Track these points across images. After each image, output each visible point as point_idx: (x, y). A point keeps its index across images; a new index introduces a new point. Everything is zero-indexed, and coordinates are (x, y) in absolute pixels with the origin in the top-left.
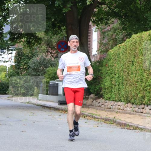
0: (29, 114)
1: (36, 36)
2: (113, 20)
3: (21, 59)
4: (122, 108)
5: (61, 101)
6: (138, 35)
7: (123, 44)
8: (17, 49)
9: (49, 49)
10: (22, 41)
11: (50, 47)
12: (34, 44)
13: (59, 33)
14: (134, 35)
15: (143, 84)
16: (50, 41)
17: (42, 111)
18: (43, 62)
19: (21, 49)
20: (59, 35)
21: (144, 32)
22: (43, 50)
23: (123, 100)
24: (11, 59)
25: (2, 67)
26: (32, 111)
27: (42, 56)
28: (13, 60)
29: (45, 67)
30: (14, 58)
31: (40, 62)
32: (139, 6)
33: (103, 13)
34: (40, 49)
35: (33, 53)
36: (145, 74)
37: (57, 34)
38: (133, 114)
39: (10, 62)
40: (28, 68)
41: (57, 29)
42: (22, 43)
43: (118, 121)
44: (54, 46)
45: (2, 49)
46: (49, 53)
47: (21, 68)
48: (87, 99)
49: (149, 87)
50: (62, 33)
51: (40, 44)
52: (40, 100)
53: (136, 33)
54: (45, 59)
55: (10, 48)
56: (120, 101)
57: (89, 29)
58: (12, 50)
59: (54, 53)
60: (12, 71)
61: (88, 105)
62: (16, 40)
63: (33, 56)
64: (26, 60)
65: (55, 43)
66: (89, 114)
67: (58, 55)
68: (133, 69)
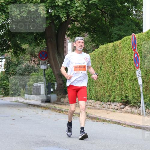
0: (17, 110)
1: (21, 47)
2: (84, 34)
3: (9, 66)
4: (92, 105)
5: (43, 100)
6: (105, 46)
7: (93, 53)
8: (6, 58)
9: (32, 58)
10: (10, 52)
11: (33, 56)
12: (20, 54)
13: (40, 45)
14: (101, 45)
15: (109, 85)
16: (33, 51)
17: (27, 108)
18: (28, 68)
19: (9, 58)
20: (41, 46)
21: (109, 44)
22: (28, 58)
23: (93, 99)
24: (2, 66)
26: (19, 108)
27: (27, 64)
28: (3, 67)
29: (30, 72)
30: (4, 65)
31: (25, 68)
32: (105, 23)
33: (75, 29)
34: (25, 58)
35: (19, 61)
36: (111, 77)
37: (38, 46)
38: (101, 109)
40: (16, 74)
41: (38, 42)
42: (10, 53)
43: (90, 115)
44: (37, 55)
46: (33, 61)
47: (10, 74)
48: (64, 97)
49: (114, 88)
50: (42, 45)
51: (25, 54)
53: (103, 44)
54: (29, 66)
56: (91, 99)
57: (65, 41)
59: (37, 61)
60: (2, 76)
61: (65, 102)
62: (5, 51)
63: (19, 63)
64: (14, 67)
65: (37, 53)
66: (66, 110)
67: (40, 62)
68: (101, 73)
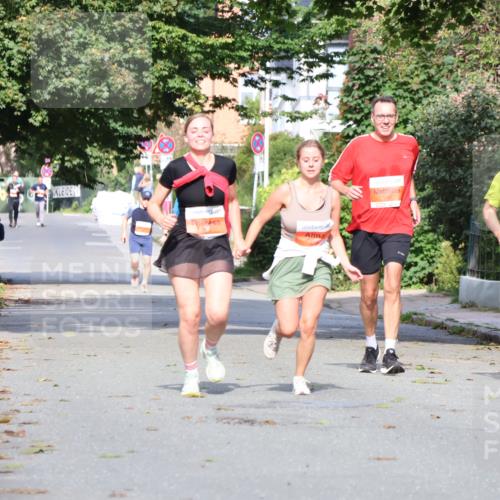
25: (279, 141)
39: (323, 116)
45: (282, 54)
52: (465, 307)
55: (319, 47)
58: (328, 60)
